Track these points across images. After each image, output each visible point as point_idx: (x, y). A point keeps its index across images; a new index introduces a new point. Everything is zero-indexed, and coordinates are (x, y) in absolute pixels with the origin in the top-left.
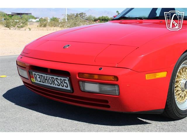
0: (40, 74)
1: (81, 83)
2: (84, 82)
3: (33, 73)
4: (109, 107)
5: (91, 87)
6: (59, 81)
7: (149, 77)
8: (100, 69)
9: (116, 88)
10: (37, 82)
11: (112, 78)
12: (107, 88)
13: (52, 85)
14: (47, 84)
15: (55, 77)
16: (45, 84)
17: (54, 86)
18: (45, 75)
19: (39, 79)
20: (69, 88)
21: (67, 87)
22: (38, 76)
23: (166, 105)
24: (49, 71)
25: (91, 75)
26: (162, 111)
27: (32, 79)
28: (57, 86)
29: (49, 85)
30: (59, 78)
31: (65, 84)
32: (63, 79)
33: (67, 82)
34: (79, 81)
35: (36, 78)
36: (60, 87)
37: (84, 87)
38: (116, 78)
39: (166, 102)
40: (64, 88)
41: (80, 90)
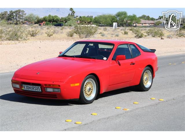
0: (27, 86)
1: (45, 88)
2: (47, 88)
3: (23, 85)
4: (57, 97)
5: (50, 90)
6: (36, 88)
7: (72, 85)
8: (53, 83)
9: (60, 90)
10: (25, 89)
11: (58, 86)
12: (56, 90)
13: (33, 90)
14: (30, 90)
15: (34, 87)
16: (29, 90)
17: (34, 90)
18: (29, 86)
19: (26, 88)
20: (40, 91)
21: (40, 90)
22: (26, 87)
23: (80, 96)
24: (31, 84)
25: (50, 85)
26: (78, 99)
27: (22, 88)
28: (35, 90)
29: (31, 90)
30: (36, 87)
31: (39, 89)
32: (38, 87)
33: (40, 88)
34: (45, 87)
35: (24, 88)
36: (37, 91)
37: (47, 90)
38: (59, 86)
39: (80, 95)
40: (38, 91)
41: (45, 91)
